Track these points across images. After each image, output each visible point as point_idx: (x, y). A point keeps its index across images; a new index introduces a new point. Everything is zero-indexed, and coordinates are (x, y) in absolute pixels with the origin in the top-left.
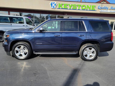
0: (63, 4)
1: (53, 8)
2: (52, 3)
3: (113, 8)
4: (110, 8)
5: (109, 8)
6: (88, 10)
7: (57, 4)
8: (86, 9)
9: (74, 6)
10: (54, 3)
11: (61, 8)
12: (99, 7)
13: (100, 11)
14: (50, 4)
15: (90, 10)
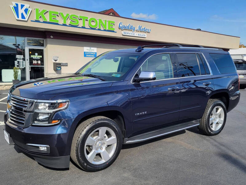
0: (47, 12)
1: (20, 18)
2: (17, 5)
3: (142, 28)
4: (138, 29)
5: (136, 29)
6: (102, 29)
7: (30, 10)
8: (98, 28)
9: (74, 19)
10: (22, 6)
11: (41, 20)
12: (120, 25)
13: (123, 32)
14: (12, 6)
15: (105, 30)
